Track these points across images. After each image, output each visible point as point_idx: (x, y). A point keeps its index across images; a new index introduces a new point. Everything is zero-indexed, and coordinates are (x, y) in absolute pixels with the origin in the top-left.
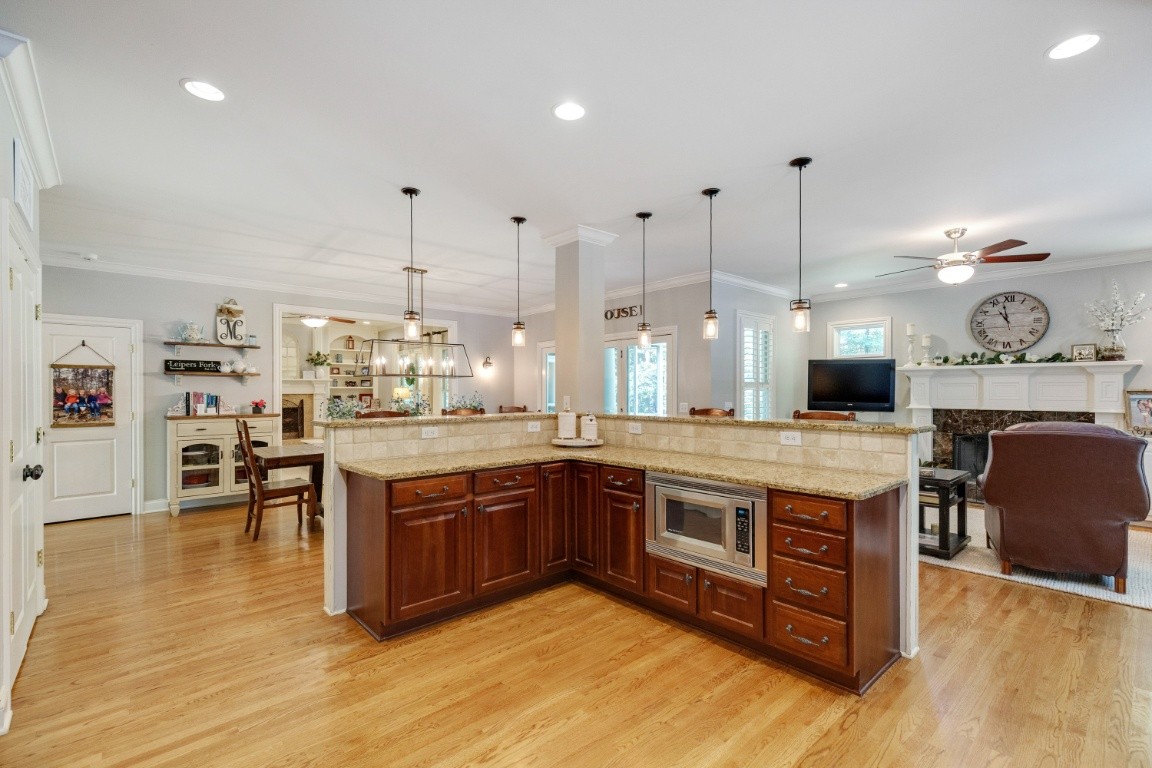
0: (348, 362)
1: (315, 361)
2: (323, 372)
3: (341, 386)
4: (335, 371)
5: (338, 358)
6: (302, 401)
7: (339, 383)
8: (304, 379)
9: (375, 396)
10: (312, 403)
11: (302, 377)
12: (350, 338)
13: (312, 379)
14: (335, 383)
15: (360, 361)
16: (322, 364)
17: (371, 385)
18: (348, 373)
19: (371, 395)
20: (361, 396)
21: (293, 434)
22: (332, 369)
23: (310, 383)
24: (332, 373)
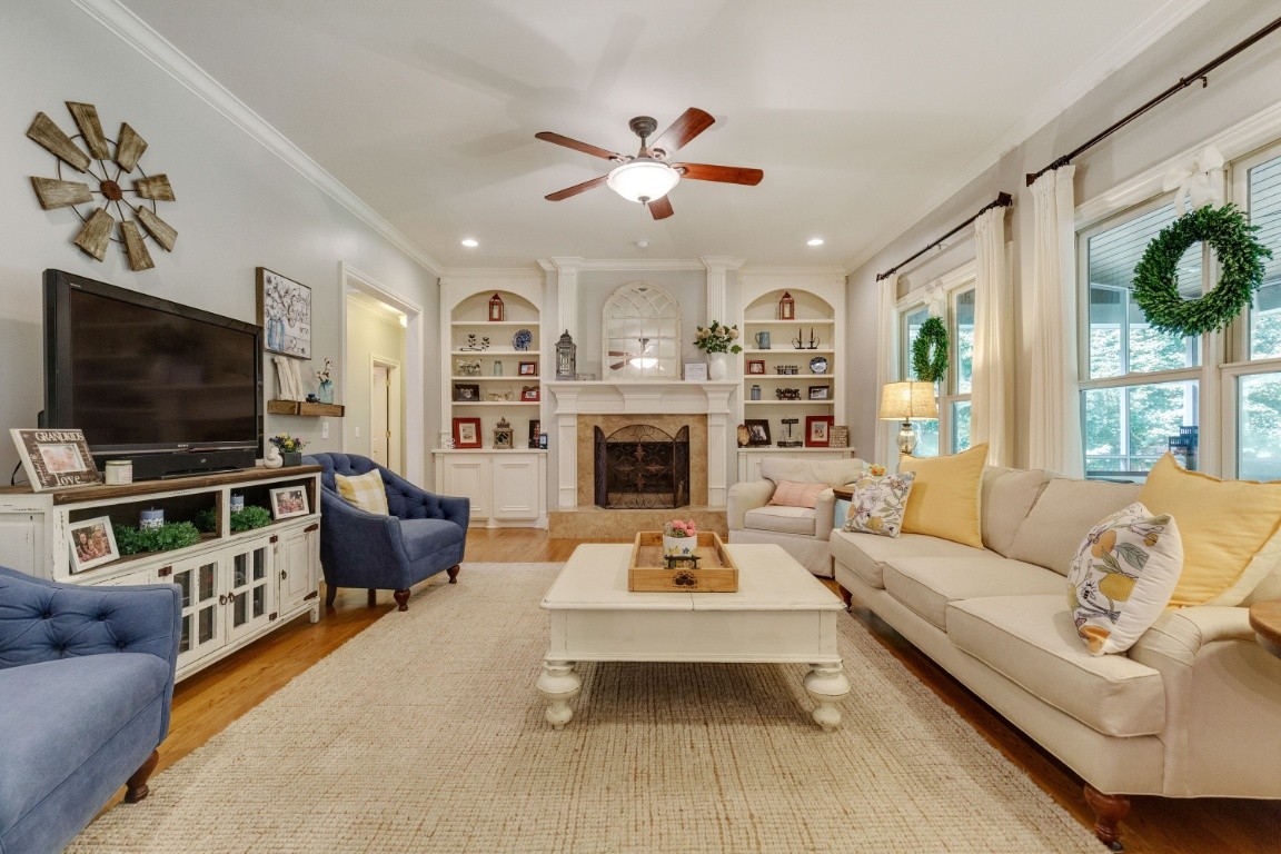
0: (781, 347)
1: (712, 341)
2: (727, 367)
3: (768, 399)
4: (756, 368)
5: (762, 340)
6: (686, 429)
7: (765, 391)
8: (688, 381)
9: (839, 421)
10: (706, 432)
11: (683, 379)
12: (787, 298)
13: (703, 381)
14: (755, 391)
15: (806, 344)
16: (722, 348)
17: (830, 396)
18: (780, 371)
19: (830, 420)
20: (809, 420)
21: (669, 497)
22: (749, 364)
23: (699, 389)
24: (749, 371)
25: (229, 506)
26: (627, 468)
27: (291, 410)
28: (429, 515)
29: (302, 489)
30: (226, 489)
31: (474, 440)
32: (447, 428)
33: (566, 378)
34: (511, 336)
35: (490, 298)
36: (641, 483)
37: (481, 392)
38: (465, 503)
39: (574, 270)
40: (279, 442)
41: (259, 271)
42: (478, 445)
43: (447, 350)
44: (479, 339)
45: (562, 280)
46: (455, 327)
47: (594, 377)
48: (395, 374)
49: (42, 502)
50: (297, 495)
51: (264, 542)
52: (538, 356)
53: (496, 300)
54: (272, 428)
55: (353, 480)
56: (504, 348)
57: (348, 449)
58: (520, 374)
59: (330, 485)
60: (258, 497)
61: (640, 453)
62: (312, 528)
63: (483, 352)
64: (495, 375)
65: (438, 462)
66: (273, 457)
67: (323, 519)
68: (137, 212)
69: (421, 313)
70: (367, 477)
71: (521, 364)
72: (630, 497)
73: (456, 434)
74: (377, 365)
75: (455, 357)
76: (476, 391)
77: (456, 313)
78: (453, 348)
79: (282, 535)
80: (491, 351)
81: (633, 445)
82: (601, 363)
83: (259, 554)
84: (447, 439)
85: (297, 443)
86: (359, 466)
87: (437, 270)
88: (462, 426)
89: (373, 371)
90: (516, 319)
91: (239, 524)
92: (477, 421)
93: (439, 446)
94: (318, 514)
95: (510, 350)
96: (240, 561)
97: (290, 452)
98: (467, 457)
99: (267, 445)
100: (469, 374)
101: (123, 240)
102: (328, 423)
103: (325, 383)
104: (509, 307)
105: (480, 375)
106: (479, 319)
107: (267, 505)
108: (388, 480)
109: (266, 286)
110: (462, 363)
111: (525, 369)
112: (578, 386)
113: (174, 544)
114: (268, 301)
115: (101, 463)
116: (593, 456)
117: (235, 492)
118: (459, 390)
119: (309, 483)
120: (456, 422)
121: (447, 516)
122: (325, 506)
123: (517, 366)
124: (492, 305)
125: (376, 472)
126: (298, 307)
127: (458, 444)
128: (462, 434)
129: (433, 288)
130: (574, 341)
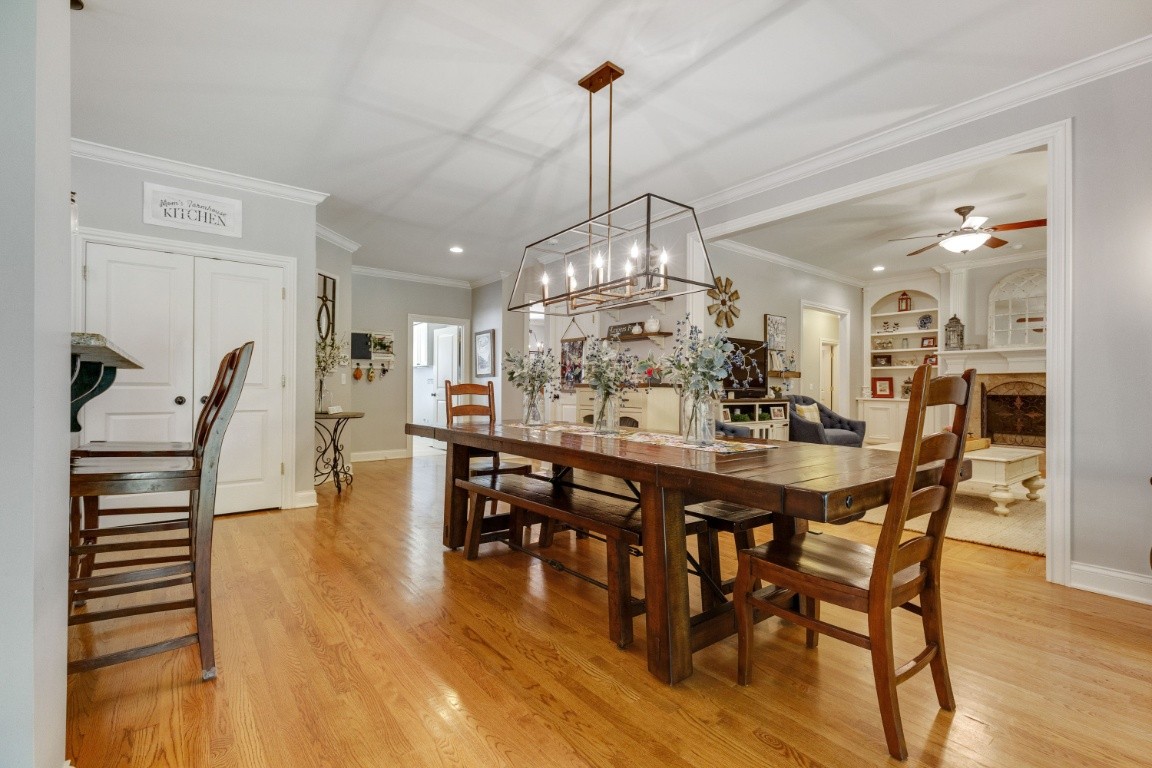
25: (758, 411)
26: (1007, 414)
27: (778, 375)
28: (842, 428)
29: (782, 408)
30: (757, 404)
31: (887, 392)
32: (868, 384)
33: (954, 348)
34: (917, 320)
35: (899, 295)
36: (1019, 426)
37: (893, 359)
38: (863, 424)
39: (964, 270)
40: (773, 389)
41: (765, 316)
42: (891, 395)
43: (868, 333)
44: (891, 324)
45: (953, 278)
46: (873, 319)
47: (978, 347)
48: (837, 350)
49: (718, 401)
50: (779, 410)
51: (768, 427)
52: (937, 333)
53: (905, 297)
54: (771, 383)
55: (804, 407)
56: (911, 329)
57: (802, 393)
58: (922, 346)
59: (794, 409)
60: (766, 409)
61: (1018, 403)
62: (786, 425)
63: (894, 333)
64: (903, 347)
65: (860, 406)
66: (771, 394)
67: (791, 422)
68: (730, 307)
69: (849, 314)
70: (811, 407)
71: (923, 339)
72: (1008, 437)
73: (874, 388)
74: (824, 344)
75: (873, 338)
76: (889, 359)
77: (874, 309)
78: (872, 332)
79: (775, 425)
80: (902, 331)
81: (1013, 398)
82: (987, 336)
83: (767, 430)
84: (868, 392)
85: (780, 389)
86: (807, 401)
87: (862, 284)
88: (878, 383)
89: (822, 348)
90: (920, 308)
91: (762, 418)
92: (890, 380)
93: (862, 395)
94: (788, 419)
95: (915, 330)
96: (761, 431)
97: (777, 392)
98: (880, 404)
99: (769, 389)
100: (884, 348)
101: (726, 318)
102: (793, 381)
103: (792, 362)
104: (915, 299)
105: (892, 347)
106: (891, 311)
107: (769, 412)
108: (821, 409)
109: (768, 322)
110: (879, 341)
111: (926, 343)
112: (964, 354)
113: (743, 420)
114: (769, 328)
115: (727, 392)
116: (980, 405)
117: (760, 406)
118: (875, 359)
119: (784, 406)
120: (874, 381)
121: (852, 429)
122: (791, 417)
123: (920, 340)
124: (901, 300)
125: (815, 405)
126: (781, 328)
127: (874, 394)
128: (878, 388)
129: (858, 296)
130: (962, 322)
